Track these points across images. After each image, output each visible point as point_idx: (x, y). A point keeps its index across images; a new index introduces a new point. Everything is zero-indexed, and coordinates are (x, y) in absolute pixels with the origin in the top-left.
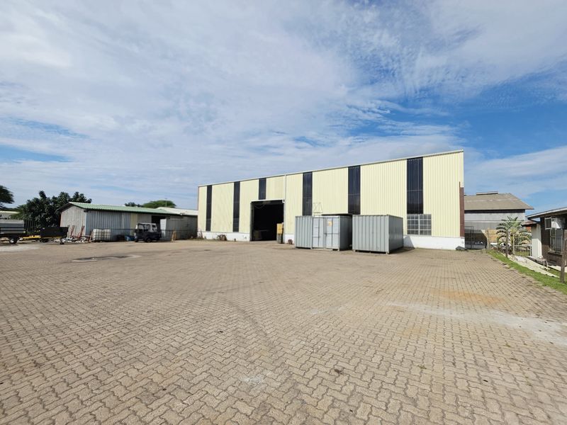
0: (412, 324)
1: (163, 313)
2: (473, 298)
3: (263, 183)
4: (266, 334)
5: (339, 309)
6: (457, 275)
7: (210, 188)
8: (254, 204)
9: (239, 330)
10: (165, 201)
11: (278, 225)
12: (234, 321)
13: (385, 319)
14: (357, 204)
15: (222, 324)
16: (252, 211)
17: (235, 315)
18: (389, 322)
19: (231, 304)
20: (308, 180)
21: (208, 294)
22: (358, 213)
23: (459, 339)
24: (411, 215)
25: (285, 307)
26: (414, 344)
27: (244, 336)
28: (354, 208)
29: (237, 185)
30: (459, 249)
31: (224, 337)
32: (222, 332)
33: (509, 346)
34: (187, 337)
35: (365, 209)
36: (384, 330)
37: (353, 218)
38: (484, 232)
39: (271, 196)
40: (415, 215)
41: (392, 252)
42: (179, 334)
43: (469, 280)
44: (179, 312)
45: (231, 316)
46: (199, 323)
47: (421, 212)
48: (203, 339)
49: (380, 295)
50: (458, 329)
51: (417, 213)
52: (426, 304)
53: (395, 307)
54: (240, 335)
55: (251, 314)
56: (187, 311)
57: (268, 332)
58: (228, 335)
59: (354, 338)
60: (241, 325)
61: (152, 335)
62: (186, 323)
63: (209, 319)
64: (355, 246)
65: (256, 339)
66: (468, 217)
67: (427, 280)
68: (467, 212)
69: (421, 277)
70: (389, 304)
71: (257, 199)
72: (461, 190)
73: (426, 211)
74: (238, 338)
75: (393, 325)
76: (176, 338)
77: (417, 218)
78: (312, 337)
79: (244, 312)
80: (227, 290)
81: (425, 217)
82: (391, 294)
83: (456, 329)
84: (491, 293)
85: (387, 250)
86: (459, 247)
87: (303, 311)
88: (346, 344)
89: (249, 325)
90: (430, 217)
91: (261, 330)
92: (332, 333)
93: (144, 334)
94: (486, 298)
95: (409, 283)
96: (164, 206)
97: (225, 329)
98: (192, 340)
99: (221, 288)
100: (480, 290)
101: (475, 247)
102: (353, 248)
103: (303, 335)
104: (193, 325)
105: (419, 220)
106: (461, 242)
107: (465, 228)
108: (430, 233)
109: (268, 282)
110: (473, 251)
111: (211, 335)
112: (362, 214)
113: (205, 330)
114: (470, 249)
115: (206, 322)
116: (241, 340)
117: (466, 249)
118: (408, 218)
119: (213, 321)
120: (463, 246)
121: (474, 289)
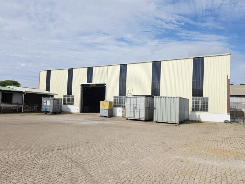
0: (187, 169)
1: (17, 163)
2: (228, 153)
3: (90, 71)
4: (92, 176)
5: (142, 160)
6: (221, 139)
7: (49, 73)
8: (83, 86)
9: (73, 173)
10: (12, 81)
11: (101, 102)
12: (70, 168)
13: (171, 166)
14: (158, 89)
15: (61, 170)
16: (82, 91)
17: (69, 164)
18: (173, 168)
19: (67, 157)
20: (123, 70)
21: (49, 151)
22: (158, 94)
23: (215, 177)
24: (195, 98)
25: (105, 159)
26: (186, 181)
27: (77, 177)
28: (156, 92)
29: (70, 71)
30: (226, 122)
31: (63, 178)
32: (61, 175)
33: (243, 181)
34: (37, 178)
35: (163, 92)
36: (169, 173)
37: (155, 98)
38: (243, 110)
39: (96, 81)
40: (197, 98)
41: (181, 123)
42: (31, 177)
43: (228, 142)
44: (29, 162)
45: (67, 165)
46: (45, 170)
47: (202, 95)
48: (48, 179)
49: (170, 151)
50: (215, 172)
51: (199, 96)
52: (199, 157)
53: (178, 159)
54: (74, 176)
55: (81, 164)
56: (35, 162)
57: (93, 175)
58: (65, 177)
59: (150, 178)
60: (74, 171)
61: (11, 177)
62: (35, 169)
63: (52, 167)
64: (156, 118)
65: (85, 179)
66: (233, 100)
67: (202, 142)
68: (232, 96)
69: (198, 140)
70: (174, 157)
71: (85, 82)
72: (229, 81)
73: (205, 95)
74: (73, 179)
75: (175, 170)
76: (29, 179)
77: (199, 99)
78: (123, 177)
79: (76, 162)
80: (64, 148)
81: (204, 99)
82: (176, 151)
83: (214, 172)
84: (240, 150)
85: (178, 122)
86: (226, 120)
87: (117, 161)
88: (145, 181)
89: (80, 170)
90: (207, 99)
91: (89, 173)
92: (136, 175)
93: (5, 177)
94: (237, 153)
95: (190, 144)
96: (11, 85)
97: (63, 173)
98: (40, 180)
99: (59, 146)
100: (234, 149)
101: (236, 120)
102: (154, 120)
103: (117, 176)
104: (40, 171)
105: (200, 101)
106: (227, 117)
107: (231, 107)
108: (207, 110)
109: (94, 142)
110: (235, 123)
111: (53, 177)
112: (161, 95)
113: (49, 174)
114: (234, 122)
115: (49, 169)
116: (75, 180)
117: (230, 122)
118: (193, 99)
119: (54, 168)
120: (229, 119)
121: (230, 148)
